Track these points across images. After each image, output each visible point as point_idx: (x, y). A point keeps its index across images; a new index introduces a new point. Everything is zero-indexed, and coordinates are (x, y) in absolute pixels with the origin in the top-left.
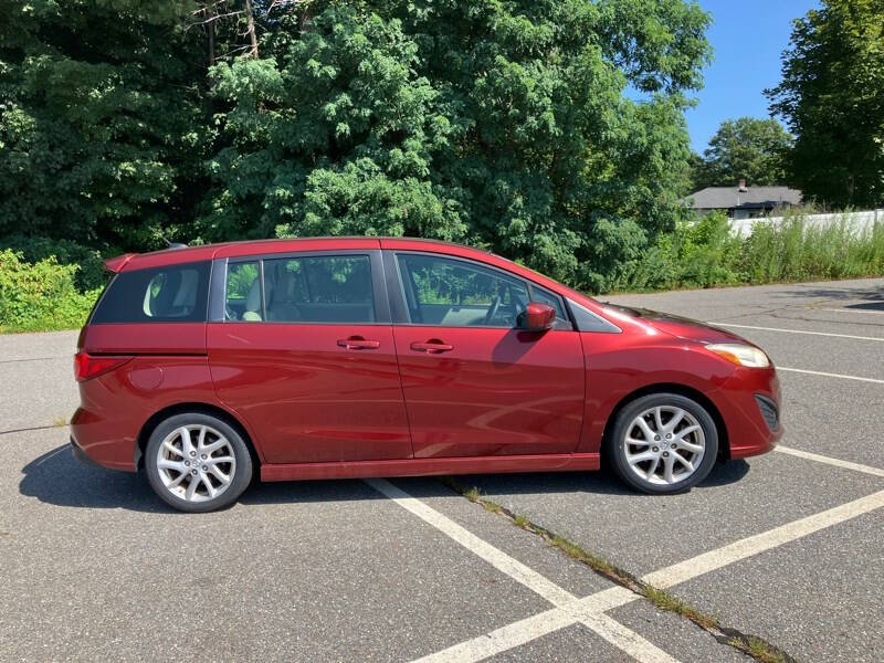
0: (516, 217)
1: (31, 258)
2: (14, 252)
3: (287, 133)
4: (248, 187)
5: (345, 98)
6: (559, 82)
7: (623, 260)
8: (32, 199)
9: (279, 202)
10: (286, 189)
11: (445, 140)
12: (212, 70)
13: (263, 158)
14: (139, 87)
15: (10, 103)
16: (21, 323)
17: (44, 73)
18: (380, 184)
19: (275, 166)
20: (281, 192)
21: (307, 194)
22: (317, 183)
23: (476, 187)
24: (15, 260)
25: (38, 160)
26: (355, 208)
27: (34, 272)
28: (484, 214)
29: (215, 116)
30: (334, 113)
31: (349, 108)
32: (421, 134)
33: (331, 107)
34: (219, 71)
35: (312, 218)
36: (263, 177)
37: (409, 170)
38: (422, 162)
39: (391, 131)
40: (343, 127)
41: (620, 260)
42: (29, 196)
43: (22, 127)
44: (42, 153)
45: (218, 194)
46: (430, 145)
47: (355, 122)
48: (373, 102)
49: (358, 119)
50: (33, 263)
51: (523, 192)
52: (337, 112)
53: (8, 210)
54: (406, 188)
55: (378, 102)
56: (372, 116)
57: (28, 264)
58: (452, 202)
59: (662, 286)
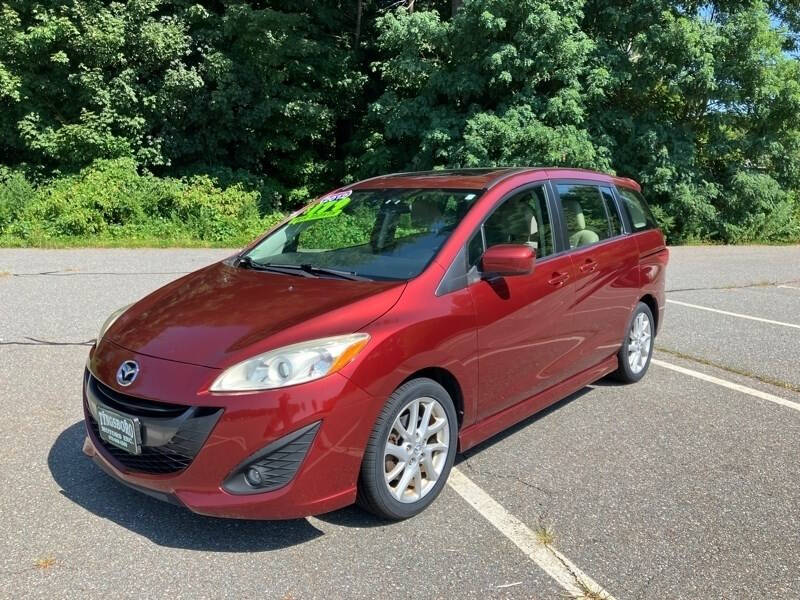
0: (660, 166)
1: (223, 185)
2: (210, 178)
3: (446, 81)
4: (404, 130)
5: (510, 49)
6: (720, 39)
7: (753, 211)
8: (216, 133)
9: (437, 145)
10: (444, 133)
11: (601, 91)
12: (379, 21)
13: (420, 103)
14: (306, 35)
15: (206, 46)
16: (221, 240)
17: (243, 20)
18: (537, 130)
19: (431, 111)
20: (438, 135)
21: (466, 137)
22: (475, 127)
23: (620, 136)
24: (211, 185)
25: (233, 99)
26: (507, 151)
27: (226, 196)
28: (627, 162)
29: (372, 64)
30: (500, 62)
31: (513, 58)
32: (577, 84)
33: (497, 57)
34: (385, 22)
35: (472, 159)
36: (417, 121)
37: (567, 118)
38: (579, 111)
39: (543, 81)
40: (507, 76)
41: (751, 212)
42: (215, 130)
43: (221, 68)
44: (237, 93)
45: (369, 136)
46: (585, 95)
47: (517, 71)
48: (535, 54)
49: (520, 69)
50: (224, 190)
51: (669, 143)
52: (503, 61)
53: (197, 141)
54: (564, 133)
55: (540, 53)
56: (533, 66)
57: (220, 189)
58: (603, 149)
59: (786, 240)
